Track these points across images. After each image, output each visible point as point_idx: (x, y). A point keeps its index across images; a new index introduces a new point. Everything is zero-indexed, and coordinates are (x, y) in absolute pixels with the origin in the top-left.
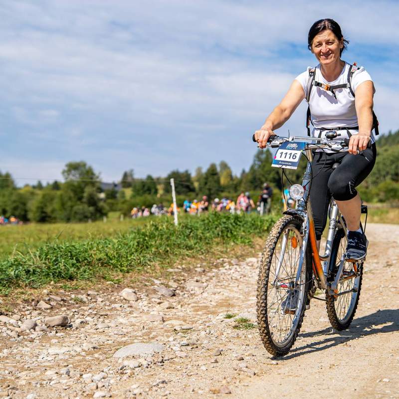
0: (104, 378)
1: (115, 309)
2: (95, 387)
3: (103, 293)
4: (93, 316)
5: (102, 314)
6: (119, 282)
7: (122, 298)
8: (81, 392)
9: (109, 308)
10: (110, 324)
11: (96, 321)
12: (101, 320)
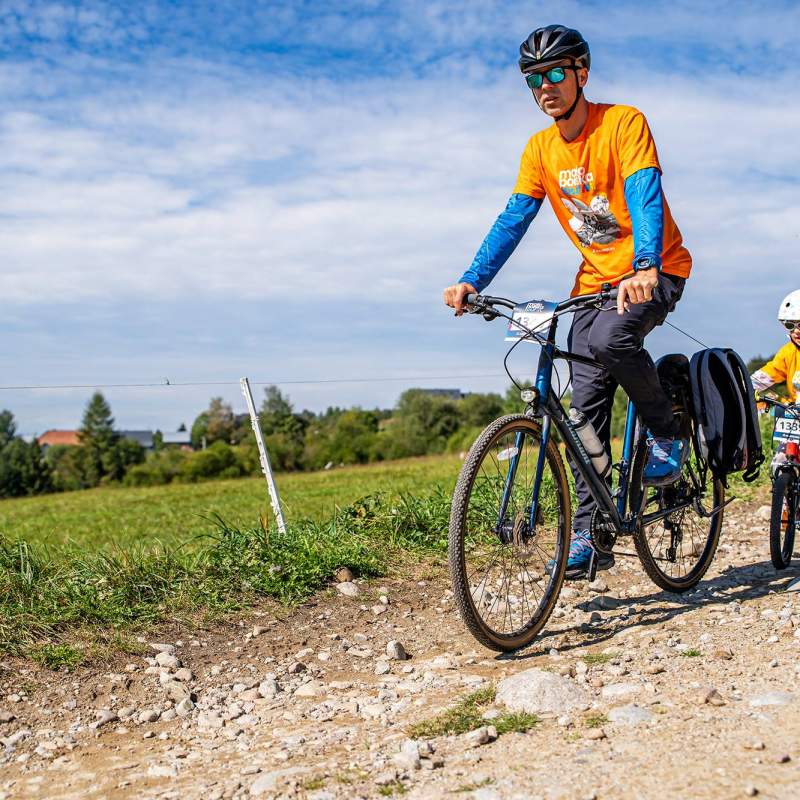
0: (793, 614)
1: (757, 533)
2: (789, 624)
3: (733, 514)
4: (731, 543)
5: (743, 539)
6: (750, 499)
7: (761, 519)
8: (773, 632)
9: (749, 532)
10: (759, 552)
11: (736, 548)
12: (743, 547)
